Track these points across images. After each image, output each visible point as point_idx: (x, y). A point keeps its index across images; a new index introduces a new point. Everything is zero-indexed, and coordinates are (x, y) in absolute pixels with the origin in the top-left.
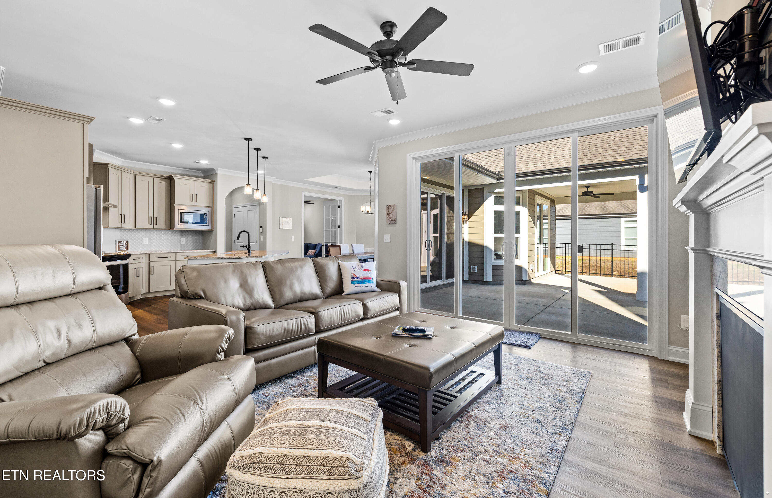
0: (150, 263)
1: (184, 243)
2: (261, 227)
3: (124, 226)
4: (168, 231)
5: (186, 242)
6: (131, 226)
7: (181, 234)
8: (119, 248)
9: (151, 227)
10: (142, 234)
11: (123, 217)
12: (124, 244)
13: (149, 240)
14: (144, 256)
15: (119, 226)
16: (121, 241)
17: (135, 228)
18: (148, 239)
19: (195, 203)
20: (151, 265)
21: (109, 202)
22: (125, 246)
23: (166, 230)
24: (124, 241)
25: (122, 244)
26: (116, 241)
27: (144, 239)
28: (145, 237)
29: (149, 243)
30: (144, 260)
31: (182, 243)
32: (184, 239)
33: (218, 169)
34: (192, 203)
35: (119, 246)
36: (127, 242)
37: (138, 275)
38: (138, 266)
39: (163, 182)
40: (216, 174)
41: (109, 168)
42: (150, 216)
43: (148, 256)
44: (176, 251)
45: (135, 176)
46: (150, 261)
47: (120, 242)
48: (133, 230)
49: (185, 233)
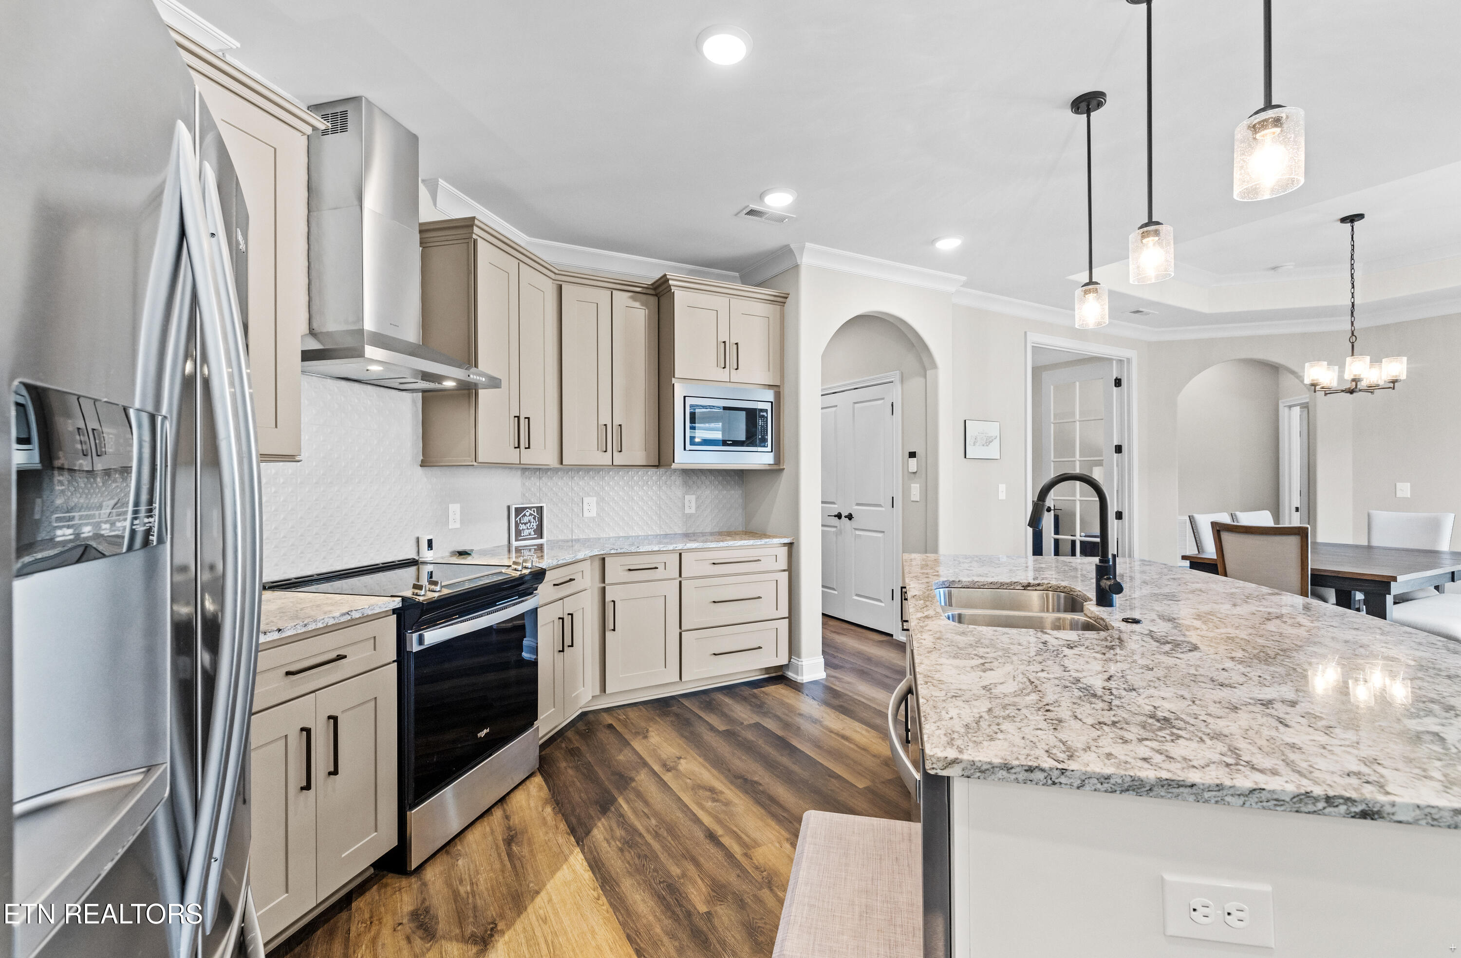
0: (604, 588)
1: (693, 511)
2: (912, 455)
3: (528, 457)
4: (651, 471)
5: (698, 508)
6: (549, 458)
7: (685, 483)
8: (518, 533)
9: (606, 459)
10: (581, 483)
11: (523, 423)
12: (531, 518)
13: (598, 503)
14: (586, 566)
15: (512, 456)
16: (525, 509)
17: (560, 466)
18: (595, 499)
19: (733, 372)
20: (608, 598)
21: (476, 366)
22: (535, 525)
23: (645, 469)
24: (530, 508)
25: (526, 519)
26: (509, 507)
27: (586, 500)
28: (589, 495)
29: (598, 514)
30: (588, 579)
31: (687, 511)
32: (693, 498)
33: (802, 249)
34: (723, 375)
35: (517, 525)
36: (540, 510)
37: (568, 641)
38: (570, 606)
39: (637, 304)
40: (796, 267)
41: (475, 241)
42: (602, 422)
43: (597, 564)
44: (680, 546)
45: (561, 286)
46: (604, 581)
47: (519, 511)
48: (555, 470)
49: (695, 478)
